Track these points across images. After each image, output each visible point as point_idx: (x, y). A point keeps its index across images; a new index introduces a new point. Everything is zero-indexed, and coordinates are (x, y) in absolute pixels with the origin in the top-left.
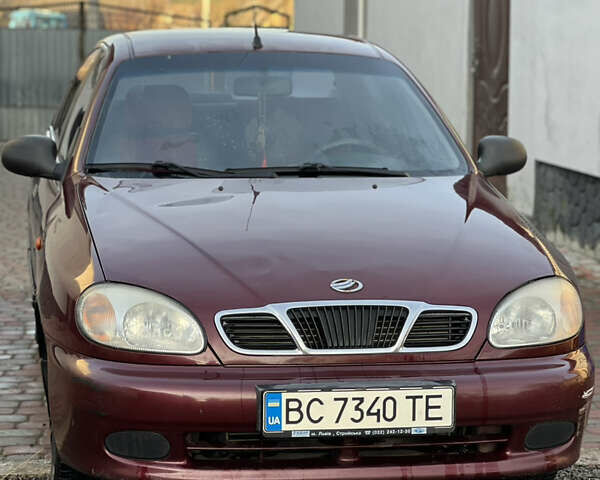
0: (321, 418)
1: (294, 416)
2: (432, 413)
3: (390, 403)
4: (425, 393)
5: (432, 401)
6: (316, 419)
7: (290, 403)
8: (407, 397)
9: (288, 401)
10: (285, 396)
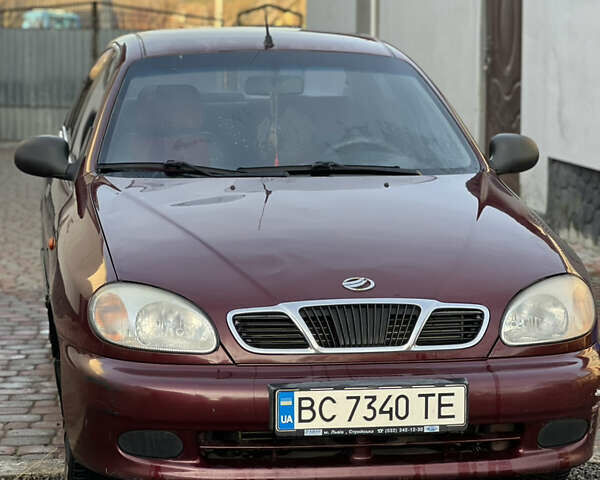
0: (334, 417)
1: (307, 415)
2: (445, 411)
3: (402, 401)
4: (438, 391)
5: (445, 399)
6: (328, 417)
7: (303, 402)
8: (420, 396)
9: (300, 399)
10: (298, 395)
